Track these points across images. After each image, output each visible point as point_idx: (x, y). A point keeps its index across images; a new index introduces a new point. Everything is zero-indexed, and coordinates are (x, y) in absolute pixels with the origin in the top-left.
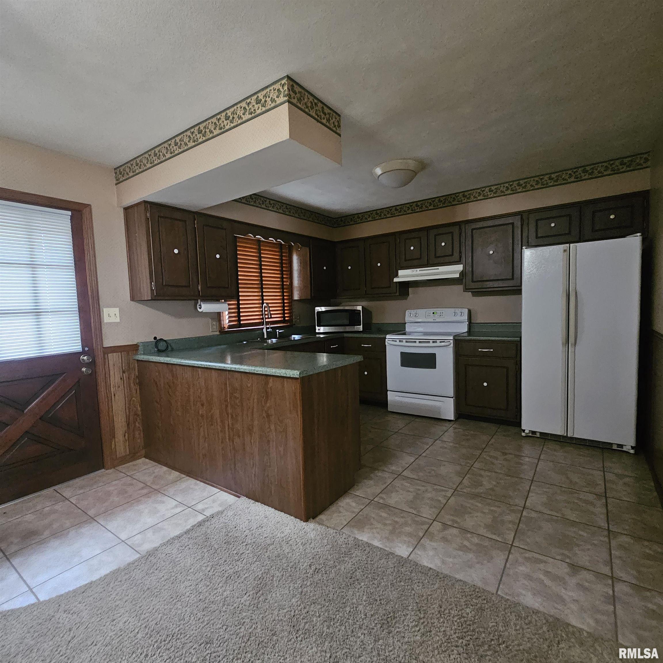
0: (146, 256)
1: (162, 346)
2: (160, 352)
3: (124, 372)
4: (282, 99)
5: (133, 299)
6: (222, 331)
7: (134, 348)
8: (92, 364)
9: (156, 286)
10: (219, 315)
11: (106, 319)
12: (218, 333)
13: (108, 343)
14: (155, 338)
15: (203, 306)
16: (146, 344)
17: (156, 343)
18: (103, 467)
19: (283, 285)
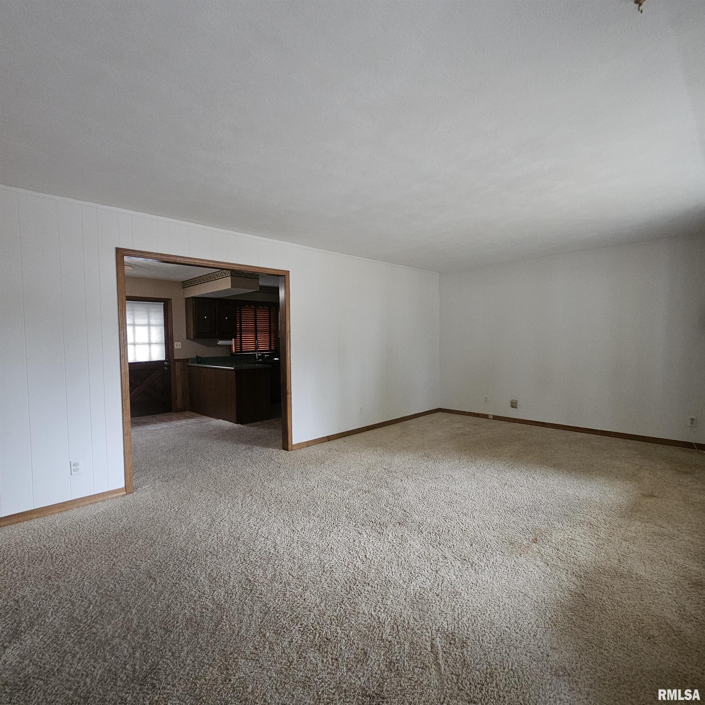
0: (192, 320)
1: (199, 360)
2: (198, 363)
3: (182, 371)
4: (229, 275)
5: (187, 338)
6: (232, 354)
7: (187, 360)
8: (168, 366)
9: (196, 333)
10: (231, 346)
11: (176, 347)
12: (229, 355)
13: (176, 357)
14: (197, 356)
15: (219, 342)
16: (192, 359)
17: (197, 359)
18: (171, 411)
19: (270, 330)
